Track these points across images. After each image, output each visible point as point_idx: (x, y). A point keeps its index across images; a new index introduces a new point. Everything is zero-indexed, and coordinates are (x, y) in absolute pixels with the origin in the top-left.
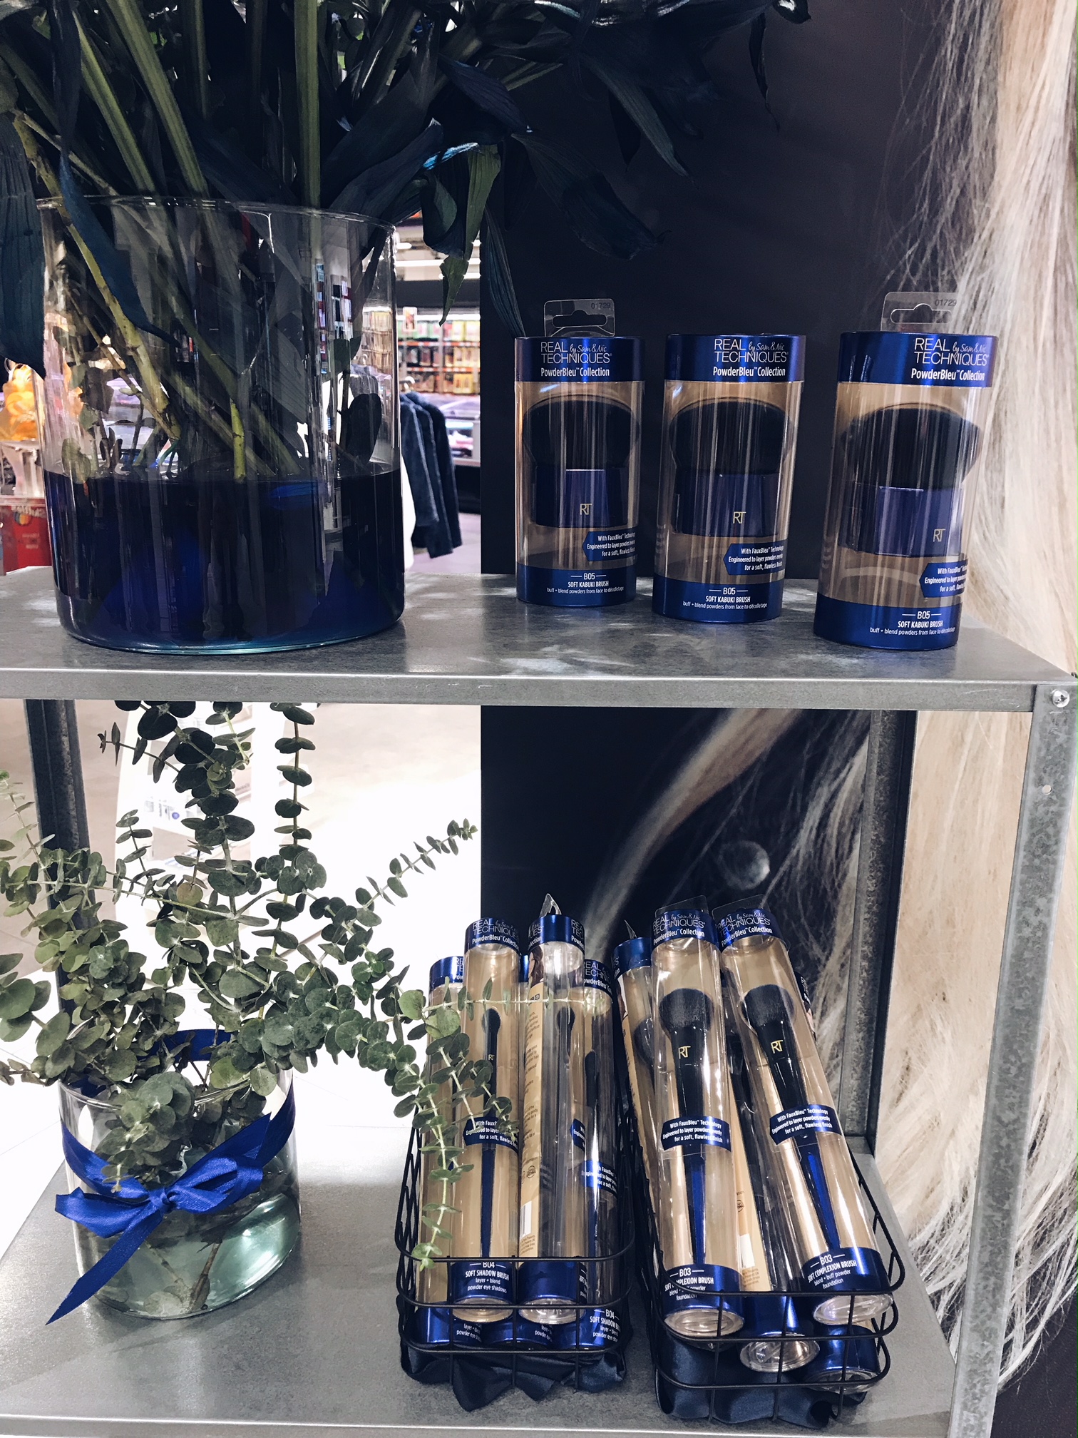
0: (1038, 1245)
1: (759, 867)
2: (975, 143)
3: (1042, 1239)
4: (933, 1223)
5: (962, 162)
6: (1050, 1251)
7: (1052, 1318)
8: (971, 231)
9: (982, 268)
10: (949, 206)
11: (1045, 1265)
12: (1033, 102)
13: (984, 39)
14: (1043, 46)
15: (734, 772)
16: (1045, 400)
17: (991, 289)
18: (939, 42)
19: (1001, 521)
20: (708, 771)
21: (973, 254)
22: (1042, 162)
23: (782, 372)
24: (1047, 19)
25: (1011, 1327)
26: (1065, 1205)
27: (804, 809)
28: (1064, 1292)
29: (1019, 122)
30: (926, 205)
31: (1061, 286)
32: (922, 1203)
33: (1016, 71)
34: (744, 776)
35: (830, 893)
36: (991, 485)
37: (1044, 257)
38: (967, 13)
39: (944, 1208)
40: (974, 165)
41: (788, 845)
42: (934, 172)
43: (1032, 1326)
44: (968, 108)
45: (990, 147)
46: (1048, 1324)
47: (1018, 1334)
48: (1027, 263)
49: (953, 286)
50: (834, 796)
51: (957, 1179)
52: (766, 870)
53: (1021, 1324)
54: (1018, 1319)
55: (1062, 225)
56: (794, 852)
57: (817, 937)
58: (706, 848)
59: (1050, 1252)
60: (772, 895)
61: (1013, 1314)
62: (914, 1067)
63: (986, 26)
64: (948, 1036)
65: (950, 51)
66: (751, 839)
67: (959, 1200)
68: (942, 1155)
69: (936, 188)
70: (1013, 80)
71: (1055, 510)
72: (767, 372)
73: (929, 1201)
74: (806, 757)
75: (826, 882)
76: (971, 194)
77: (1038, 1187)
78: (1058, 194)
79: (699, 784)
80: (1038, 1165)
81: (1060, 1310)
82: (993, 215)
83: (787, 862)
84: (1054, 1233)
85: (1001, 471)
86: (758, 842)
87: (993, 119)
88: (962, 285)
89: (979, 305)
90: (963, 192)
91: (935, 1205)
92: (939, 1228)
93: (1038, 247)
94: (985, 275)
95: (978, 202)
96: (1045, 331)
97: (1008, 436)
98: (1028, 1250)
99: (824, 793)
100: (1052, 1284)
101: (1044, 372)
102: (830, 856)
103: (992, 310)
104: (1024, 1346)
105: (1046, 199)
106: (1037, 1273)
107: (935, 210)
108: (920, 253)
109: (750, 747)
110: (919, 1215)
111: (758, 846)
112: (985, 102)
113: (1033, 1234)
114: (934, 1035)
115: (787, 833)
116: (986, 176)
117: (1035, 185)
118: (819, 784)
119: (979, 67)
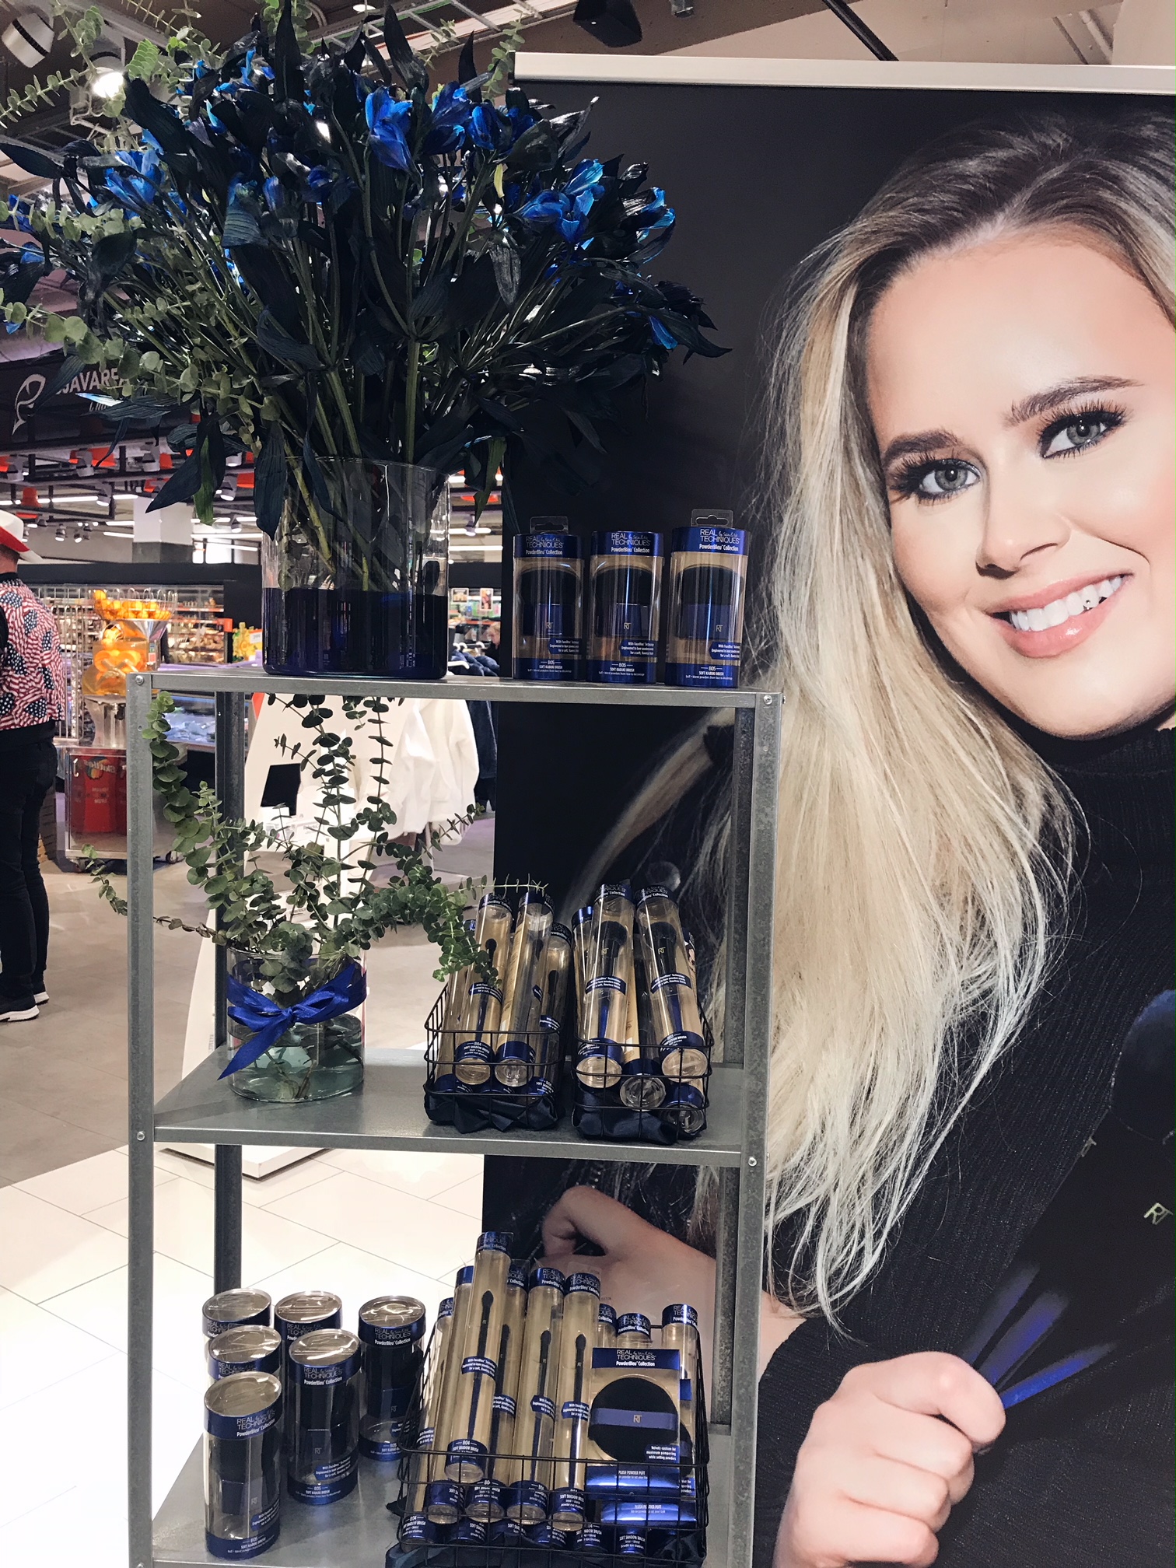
0: (877, 1169)
1: (674, 879)
2: (789, 442)
3: (880, 1164)
4: (802, 1149)
5: (783, 451)
6: (886, 1174)
7: (892, 1229)
8: (790, 489)
9: (797, 510)
10: (776, 476)
11: (883, 1186)
12: (821, 419)
13: (791, 387)
14: (825, 390)
15: (657, 815)
16: (840, 586)
17: (803, 522)
18: (765, 388)
19: (818, 658)
20: (639, 815)
21: (792, 501)
22: (828, 452)
23: (648, 551)
24: (827, 376)
25: (862, 1236)
26: (895, 1138)
27: (702, 840)
28: (899, 1209)
29: (813, 430)
30: (763, 475)
31: (845, 521)
32: (794, 1134)
33: (810, 403)
34: (664, 818)
35: (720, 899)
36: (810, 636)
37: (833, 505)
38: (781, 373)
39: (809, 1138)
40: (789, 453)
41: (692, 865)
42: (767, 458)
43: (878, 1235)
44: (784, 421)
45: (798, 444)
46: (890, 1234)
47: (868, 1242)
48: (823, 508)
49: (781, 520)
50: (721, 831)
51: (817, 1115)
52: (678, 882)
53: (869, 1234)
54: (867, 1230)
55: (843, 487)
56: (696, 869)
57: (713, 930)
58: (640, 866)
59: (886, 1176)
60: (682, 899)
61: (863, 1225)
62: (783, 1027)
63: (792, 380)
64: (805, 1006)
65: (772, 393)
66: (668, 861)
67: (819, 1131)
68: (806, 1096)
69: (768, 465)
70: (808, 409)
71: (851, 652)
72: (639, 550)
73: (798, 1133)
74: (702, 806)
75: (717, 891)
76: (788, 468)
77: (874, 1123)
78: (839, 470)
79: (634, 824)
80: (874, 1106)
81: (897, 1223)
82: (802, 481)
83: (692, 876)
84: (889, 1159)
85: (816, 628)
86: (673, 862)
87: (799, 429)
88: (786, 519)
89: (797, 531)
90: (784, 467)
91: (802, 1135)
92: (806, 1153)
93: (829, 499)
94: (800, 513)
95: (793, 473)
96: (837, 546)
97: (818, 607)
98: (870, 1174)
99: (713, 830)
100: (889, 1202)
101: (838, 570)
102: (719, 874)
103: (805, 534)
104: (873, 1253)
105: (832, 473)
106: (878, 1192)
107: (768, 477)
108: (761, 500)
109: (667, 798)
110: (792, 1142)
111: (671, 865)
112: (793, 420)
113: (873, 1161)
114: (795, 1003)
115: (691, 858)
116: (797, 459)
117: (825, 465)
118: (711, 824)
119: (789, 400)
